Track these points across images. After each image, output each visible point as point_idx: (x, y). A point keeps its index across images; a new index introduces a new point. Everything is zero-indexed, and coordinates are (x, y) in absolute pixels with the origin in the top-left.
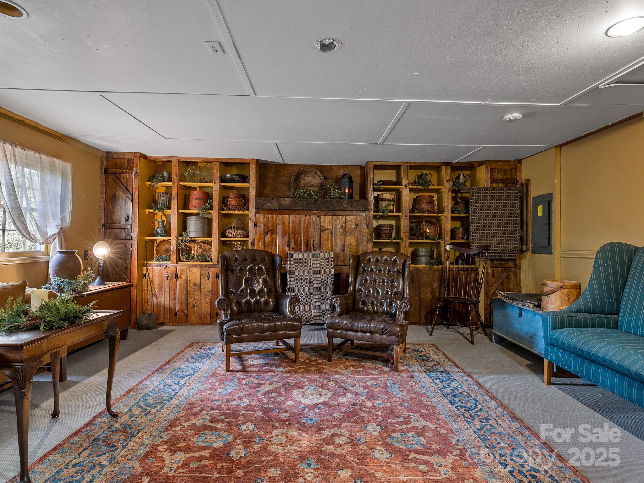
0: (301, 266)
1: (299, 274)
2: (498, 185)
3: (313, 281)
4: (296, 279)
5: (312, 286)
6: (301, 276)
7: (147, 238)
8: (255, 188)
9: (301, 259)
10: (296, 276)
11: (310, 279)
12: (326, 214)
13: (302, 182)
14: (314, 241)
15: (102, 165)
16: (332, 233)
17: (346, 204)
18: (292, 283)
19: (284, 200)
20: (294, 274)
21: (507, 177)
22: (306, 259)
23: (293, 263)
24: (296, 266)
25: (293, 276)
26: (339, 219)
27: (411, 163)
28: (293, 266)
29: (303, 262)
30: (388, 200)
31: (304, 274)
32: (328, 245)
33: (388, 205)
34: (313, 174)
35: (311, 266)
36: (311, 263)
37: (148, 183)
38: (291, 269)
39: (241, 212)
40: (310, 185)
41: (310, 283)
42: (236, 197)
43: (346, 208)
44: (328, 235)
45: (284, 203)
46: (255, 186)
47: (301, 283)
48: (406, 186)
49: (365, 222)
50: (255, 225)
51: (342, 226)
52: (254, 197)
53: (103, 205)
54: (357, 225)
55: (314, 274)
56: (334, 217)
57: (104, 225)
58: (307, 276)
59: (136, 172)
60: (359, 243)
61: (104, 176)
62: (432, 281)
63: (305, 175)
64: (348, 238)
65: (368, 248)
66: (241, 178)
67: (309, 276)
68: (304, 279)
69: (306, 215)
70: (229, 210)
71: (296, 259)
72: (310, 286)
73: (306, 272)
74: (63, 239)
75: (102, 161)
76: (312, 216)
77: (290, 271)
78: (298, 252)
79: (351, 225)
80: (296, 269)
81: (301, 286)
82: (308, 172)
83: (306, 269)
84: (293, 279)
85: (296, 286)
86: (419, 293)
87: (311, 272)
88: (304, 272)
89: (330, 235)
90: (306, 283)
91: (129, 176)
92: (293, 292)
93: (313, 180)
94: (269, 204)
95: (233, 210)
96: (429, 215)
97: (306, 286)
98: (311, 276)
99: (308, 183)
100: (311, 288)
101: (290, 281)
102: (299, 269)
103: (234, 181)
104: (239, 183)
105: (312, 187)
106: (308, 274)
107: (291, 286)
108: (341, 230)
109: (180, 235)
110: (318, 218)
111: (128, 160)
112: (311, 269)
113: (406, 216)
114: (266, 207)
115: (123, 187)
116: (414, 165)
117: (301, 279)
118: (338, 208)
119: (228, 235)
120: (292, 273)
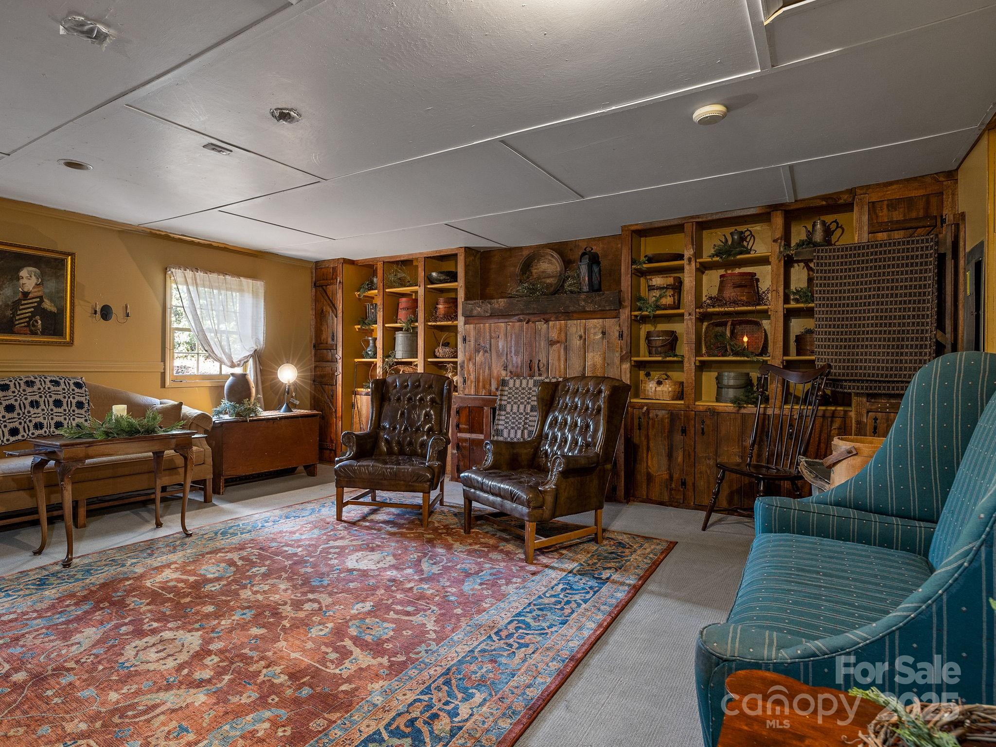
0: (516, 398)
1: (512, 410)
2: (888, 236)
3: (530, 421)
4: (507, 418)
5: (527, 428)
6: (515, 413)
7: (356, 360)
8: (463, 288)
9: (517, 389)
10: (508, 413)
11: (526, 419)
12: (557, 319)
13: (534, 271)
14: (539, 361)
15: (312, 279)
16: (566, 349)
17: (584, 300)
18: (501, 422)
19: (497, 302)
20: (505, 410)
21: (914, 215)
22: (523, 389)
23: (506, 393)
24: (509, 398)
25: (503, 413)
26: (576, 325)
27: (698, 216)
28: (506, 398)
29: (520, 393)
30: (660, 288)
31: (518, 411)
32: (560, 366)
33: (661, 297)
34: (550, 258)
35: (529, 398)
36: (529, 393)
37: (357, 294)
38: (503, 403)
39: (450, 323)
40: (545, 275)
41: (525, 423)
42: (445, 302)
43: (584, 307)
44: (559, 353)
45: (497, 306)
46: (463, 285)
47: (513, 423)
48: (690, 260)
49: (618, 328)
50: (464, 340)
51: (581, 337)
52: (463, 300)
53: (313, 323)
54: (604, 333)
55: (531, 411)
56: (569, 322)
57: (314, 346)
58: (522, 414)
59: (340, 282)
60: (606, 363)
61: (314, 290)
62: (743, 433)
63: (539, 261)
64: (589, 356)
65: (623, 371)
66: (447, 276)
67: (524, 414)
68: (517, 418)
69: (527, 323)
70: (436, 321)
71: (510, 389)
72: (525, 428)
73: (522, 407)
74: (258, 362)
75: (312, 273)
76: (537, 323)
77: (500, 405)
78: (515, 378)
79: (595, 334)
80: (509, 403)
81: (513, 428)
82: (542, 256)
83: (522, 403)
84: (503, 418)
85: (506, 428)
86: (716, 454)
87: (529, 407)
88: (519, 407)
89: (562, 351)
90: (520, 423)
91: (334, 287)
92: (502, 436)
93: (549, 266)
94: (479, 309)
95: (440, 321)
96: (739, 309)
97: (519, 428)
98: (527, 414)
99: (543, 272)
100: (526, 431)
101: (499, 420)
102: (512, 403)
103: (441, 282)
104: (447, 282)
105: (548, 277)
106: (524, 411)
107: (500, 427)
108: (578, 342)
109: (386, 355)
110: (545, 325)
111: (333, 268)
112: (528, 403)
113: (690, 314)
114: (475, 313)
115: (328, 300)
116: (704, 219)
117: (514, 418)
118: (571, 309)
119: (437, 354)
120: (502, 408)
